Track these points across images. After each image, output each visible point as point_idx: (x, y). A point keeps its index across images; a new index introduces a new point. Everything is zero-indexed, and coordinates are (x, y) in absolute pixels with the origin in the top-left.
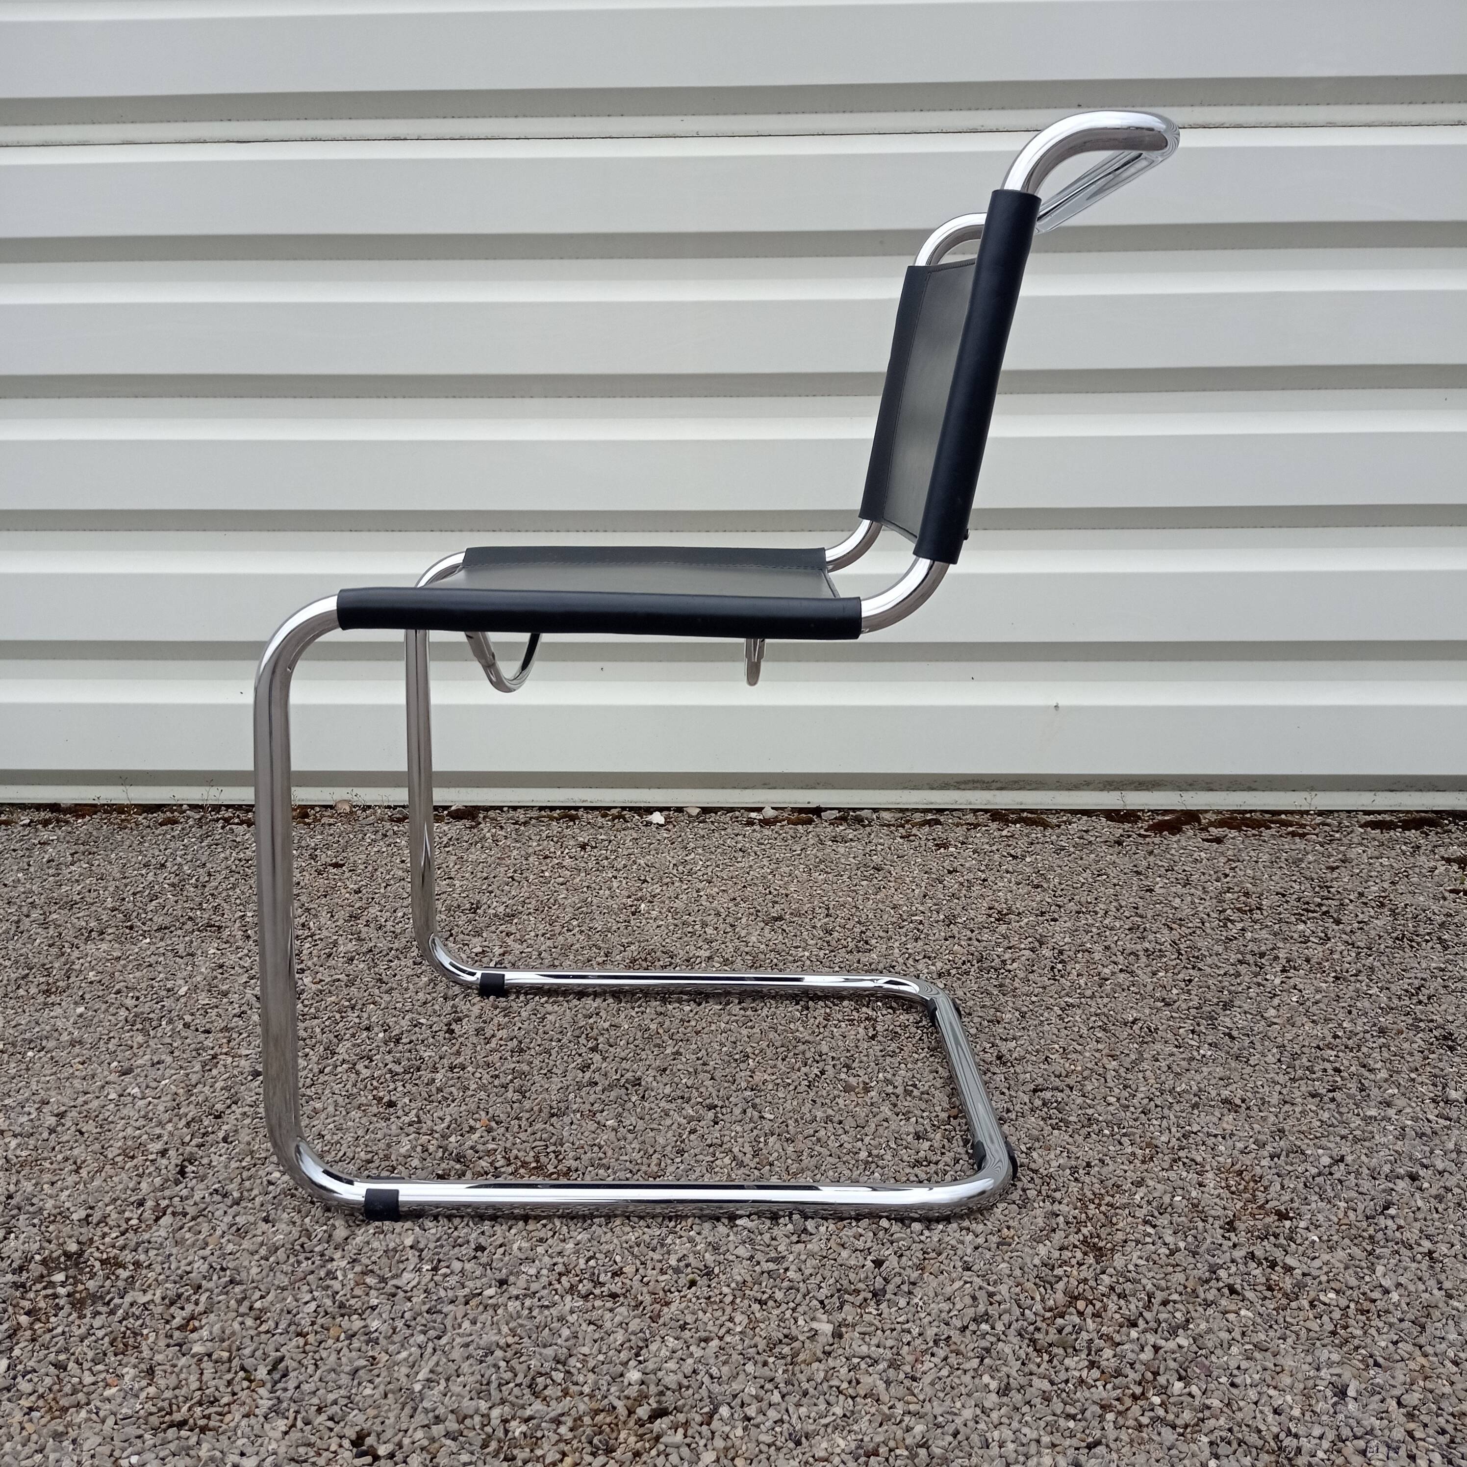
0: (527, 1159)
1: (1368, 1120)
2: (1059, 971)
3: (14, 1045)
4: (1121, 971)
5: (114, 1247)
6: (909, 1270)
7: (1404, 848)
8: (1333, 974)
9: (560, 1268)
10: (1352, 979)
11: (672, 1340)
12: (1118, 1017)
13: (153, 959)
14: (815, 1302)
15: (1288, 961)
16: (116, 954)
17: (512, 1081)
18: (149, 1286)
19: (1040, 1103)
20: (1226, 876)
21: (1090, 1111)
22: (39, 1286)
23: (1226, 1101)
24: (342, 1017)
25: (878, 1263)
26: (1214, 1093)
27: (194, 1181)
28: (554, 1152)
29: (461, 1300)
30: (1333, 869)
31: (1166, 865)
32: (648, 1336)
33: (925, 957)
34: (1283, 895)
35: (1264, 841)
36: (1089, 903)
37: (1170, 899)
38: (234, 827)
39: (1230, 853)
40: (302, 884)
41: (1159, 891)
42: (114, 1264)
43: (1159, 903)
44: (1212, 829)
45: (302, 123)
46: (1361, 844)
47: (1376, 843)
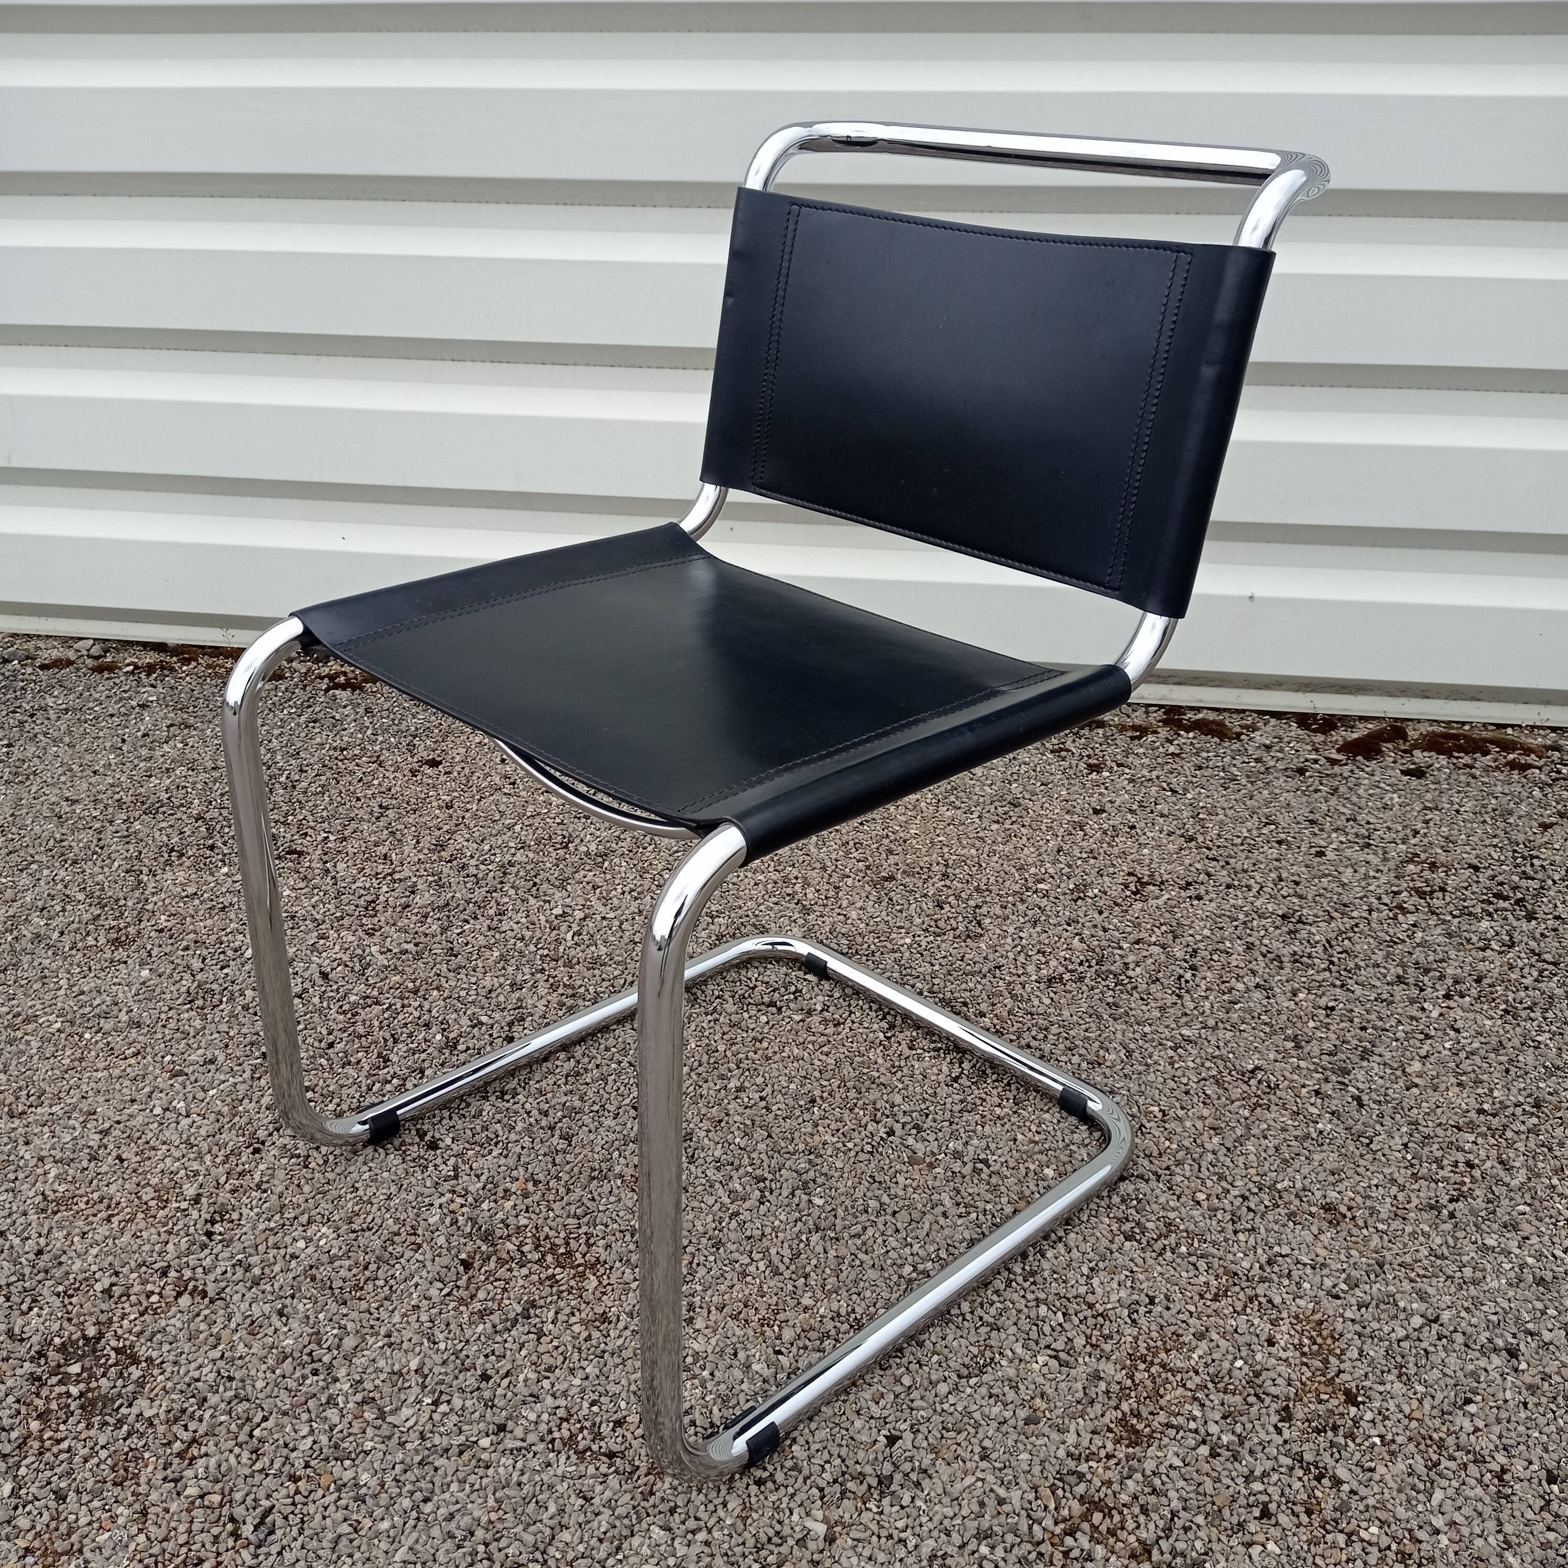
0: (557, 1241)
1: (1485, 1249)
2: (1187, 982)
3: (72, 1023)
4: (1257, 986)
5: (130, 1332)
6: (922, 1452)
8: (1503, 1007)
9: (561, 1413)
10: (1524, 1014)
11: (657, 1530)
12: (1237, 1063)
13: (228, 899)
14: (815, 1491)
15: (1456, 982)
16: (191, 890)
17: (560, 1121)
18: (157, 1395)
19: (1118, 1200)
20: (1416, 833)
21: (1172, 1215)
22: (54, 1380)
23: (1328, 1208)
24: (403, 1006)
25: (892, 1440)
26: (1318, 1194)
27: (220, 1246)
28: (586, 1234)
29: (455, 1450)
30: (1545, 827)
31: (1348, 812)
32: (634, 1522)
33: (1039, 952)
34: (1476, 869)
35: (1474, 777)
36: (1245, 871)
37: (1340, 869)
38: (337, 692)
39: (1429, 796)
40: (393, 791)
41: (1331, 855)
42: (128, 1356)
43: (1326, 876)
44: (1417, 753)
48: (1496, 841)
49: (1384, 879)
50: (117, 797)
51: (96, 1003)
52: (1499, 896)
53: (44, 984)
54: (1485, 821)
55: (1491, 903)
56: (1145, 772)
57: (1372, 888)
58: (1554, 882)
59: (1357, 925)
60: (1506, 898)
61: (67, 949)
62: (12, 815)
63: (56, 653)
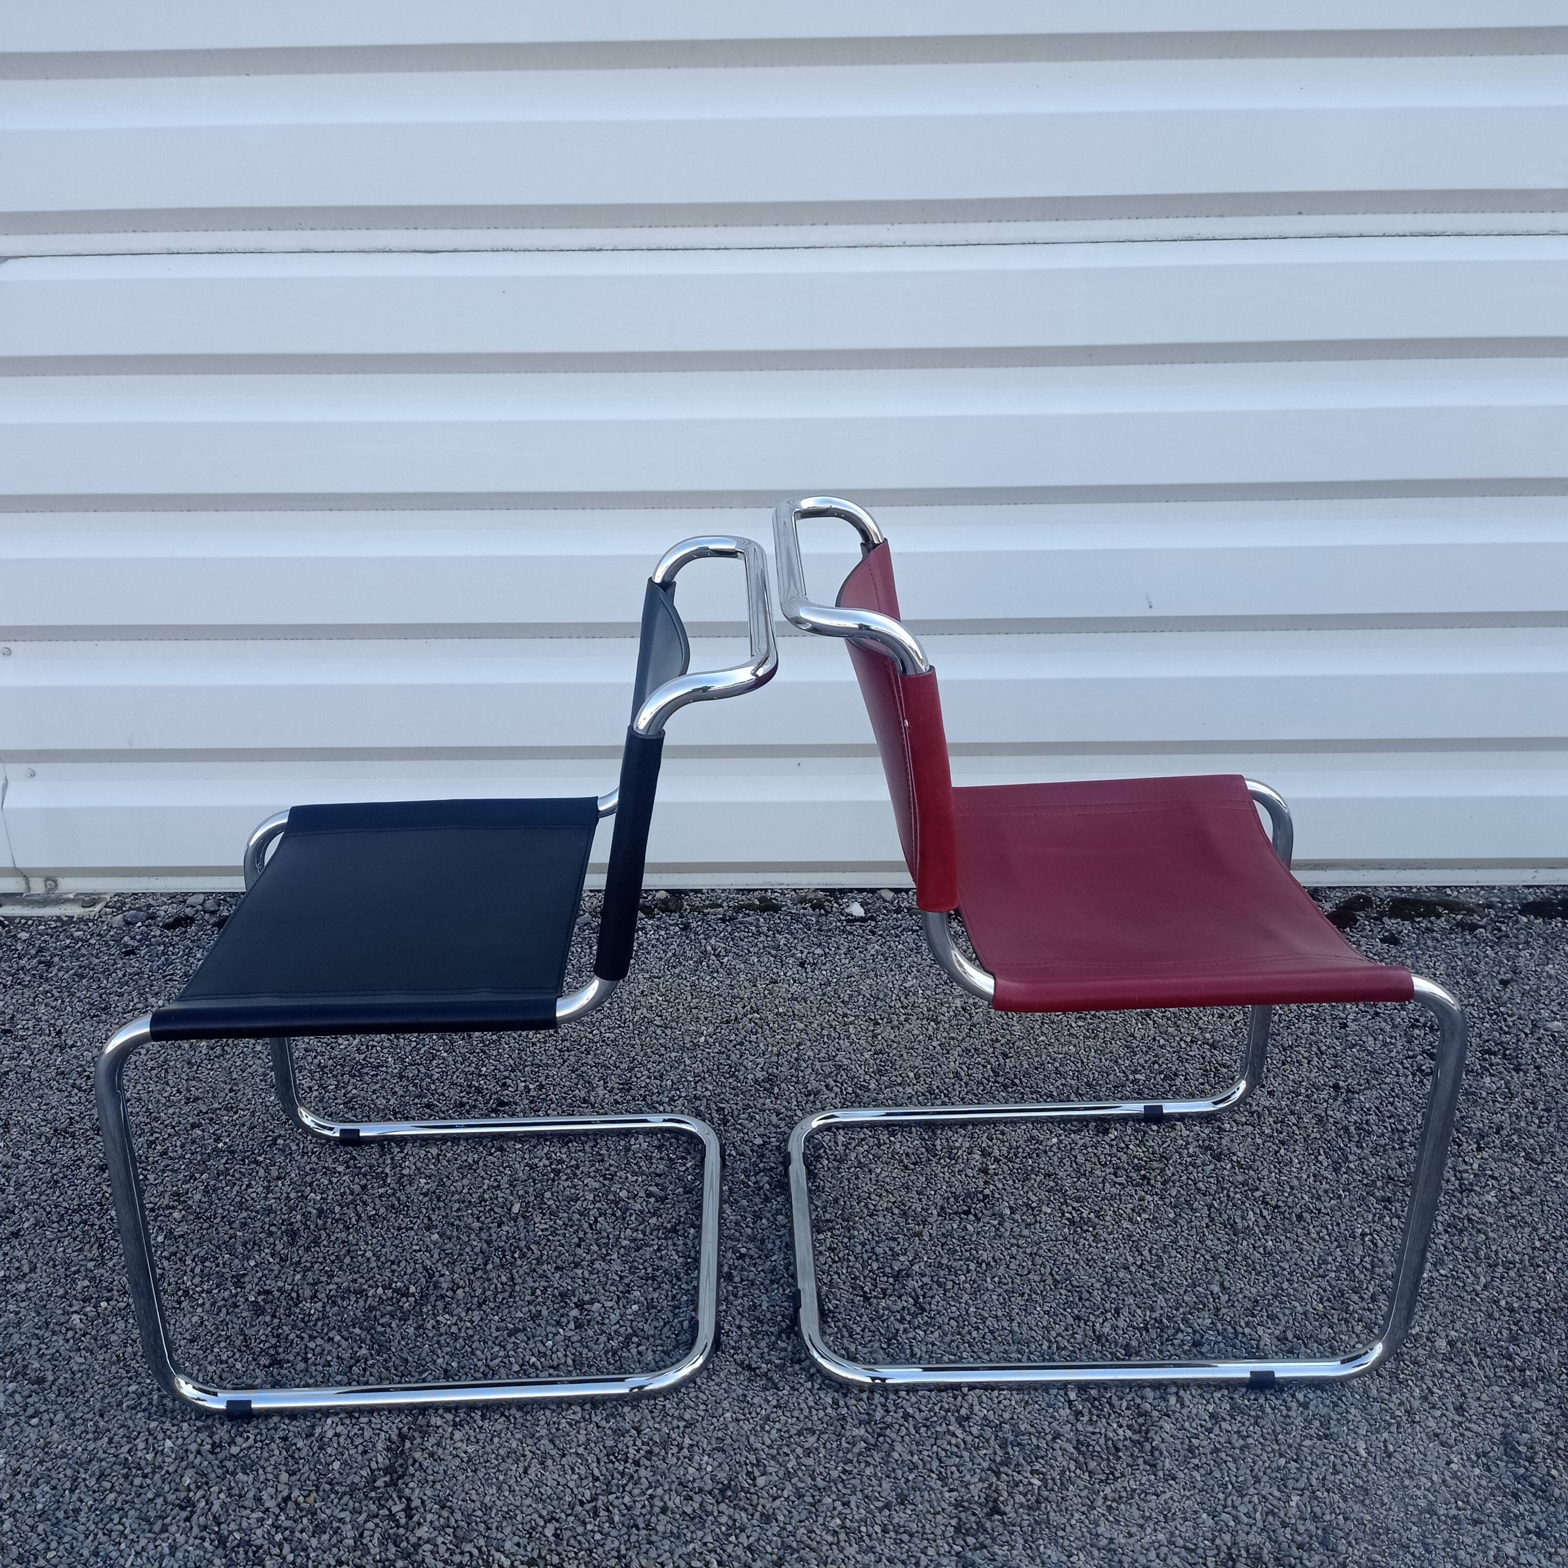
35: (1438, 941)
36: (1291, 1047)
37: (1364, 1039)
41: (1353, 1026)
43: (1354, 1046)
44: (1386, 919)
45: (493, 232)
46: (1527, 943)
47: (1541, 942)
48: (1472, 1000)
50: (316, 1061)
51: (409, 1271)
52: (1490, 1052)
53: (352, 1258)
54: (1458, 983)
55: (1485, 1060)
57: (1393, 1054)
58: (1526, 1034)
59: (1392, 1090)
60: (1495, 1054)
61: (353, 1220)
62: (231, 1090)
63: (172, 910)
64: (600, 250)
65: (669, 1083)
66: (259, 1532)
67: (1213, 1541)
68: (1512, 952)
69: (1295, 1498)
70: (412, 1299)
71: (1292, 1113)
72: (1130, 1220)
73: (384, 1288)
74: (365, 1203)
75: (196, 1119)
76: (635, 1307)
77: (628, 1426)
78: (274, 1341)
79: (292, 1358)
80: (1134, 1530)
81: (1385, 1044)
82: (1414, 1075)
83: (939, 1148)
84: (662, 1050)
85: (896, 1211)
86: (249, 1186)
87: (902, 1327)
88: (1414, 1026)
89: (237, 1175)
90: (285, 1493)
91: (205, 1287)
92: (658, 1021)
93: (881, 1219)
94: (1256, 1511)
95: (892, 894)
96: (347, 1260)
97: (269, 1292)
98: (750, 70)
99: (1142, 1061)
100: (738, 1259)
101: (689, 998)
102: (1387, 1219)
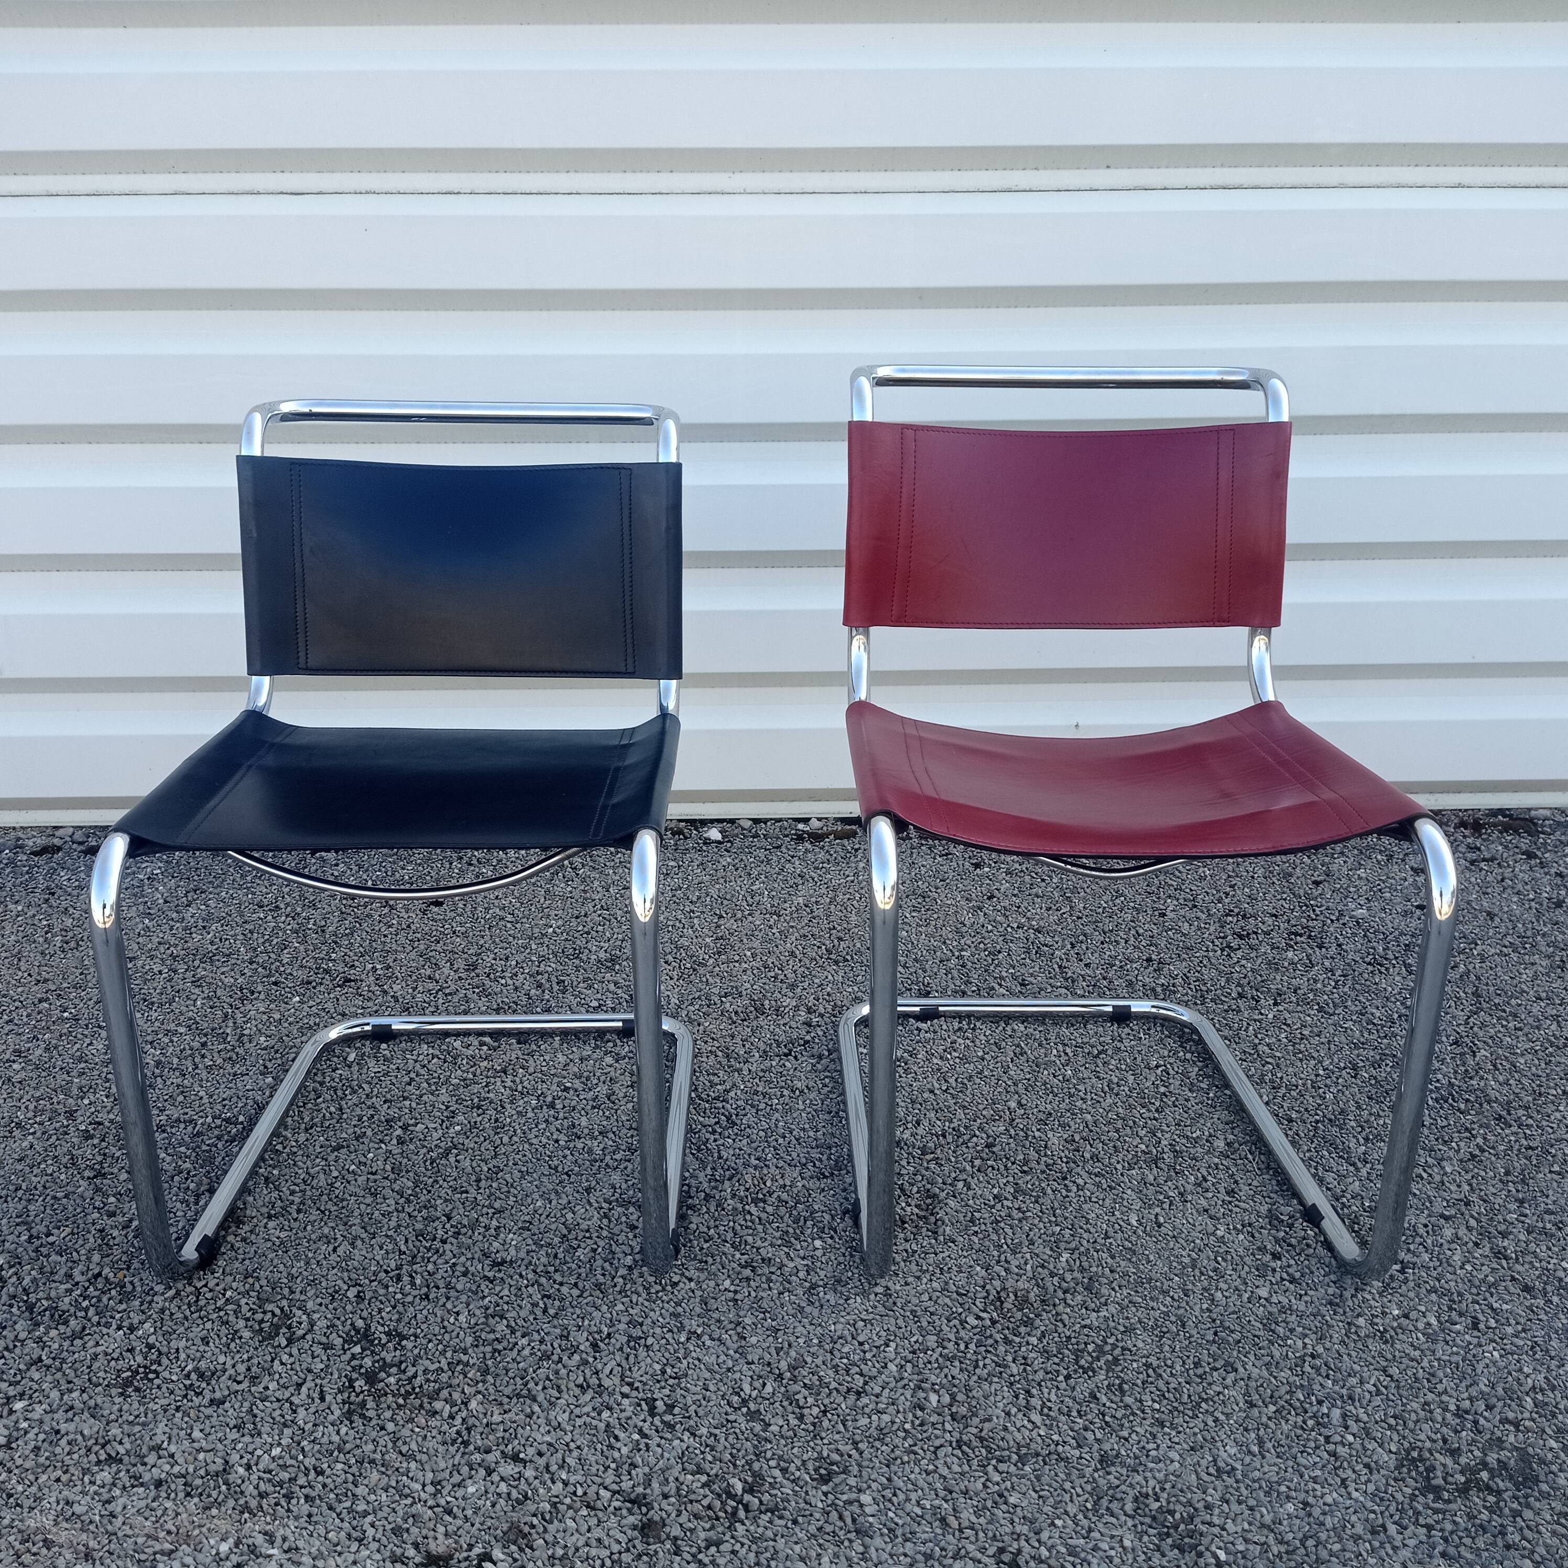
5: (391, 1320)
7: (1379, 857)
15: (1280, 994)
16: (275, 1016)
20: (1227, 894)
22: (345, 1358)
34: (1276, 916)
36: (1111, 931)
37: (1180, 924)
38: (323, 854)
39: (1230, 868)
40: (413, 927)
41: (1171, 915)
42: (396, 1336)
43: (1170, 930)
45: (356, 175)
46: (1342, 853)
47: (1356, 852)
48: (1285, 896)
49: (1212, 929)
50: (169, 952)
51: (240, 1105)
52: (1296, 934)
53: (185, 1097)
56: (1017, 866)
57: (1206, 935)
58: (1332, 921)
59: (1201, 961)
60: (1301, 935)
61: (190, 1069)
62: (81, 974)
63: (41, 841)
64: (459, 193)
65: (514, 963)
66: (67, 1300)
67: (983, 1287)
68: (1327, 860)
69: (1066, 1256)
70: (240, 1127)
71: (1105, 978)
72: (941, 1058)
73: (214, 1118)
74: (203, 1056)
75: (44, 995)
76: (458, 1128)
77: (438, 1214)
78: (99, 1158)
79: (115, 1170)
80: (910, 1279)
81: (1199, 928)
82: (1222, 950)
83: (767, 1007)
84: (511, 939)
85: (720, 1054)
86: (91, 1044)
87: (712, 1137)
88: (1227, 915)
89: (79, 1036)
90: (96, 1271)
91: (38, 1119)
92: (509, 918)
93: (704, 1059)
94: (1026, 1264)
95: (750, 823)
96: (181, 1098)
97: (100, 1123)
98: (597, 28)
99: (969, 942)
100: (563, 1091)
101: (542, 900)
102: (1182, 1054)
